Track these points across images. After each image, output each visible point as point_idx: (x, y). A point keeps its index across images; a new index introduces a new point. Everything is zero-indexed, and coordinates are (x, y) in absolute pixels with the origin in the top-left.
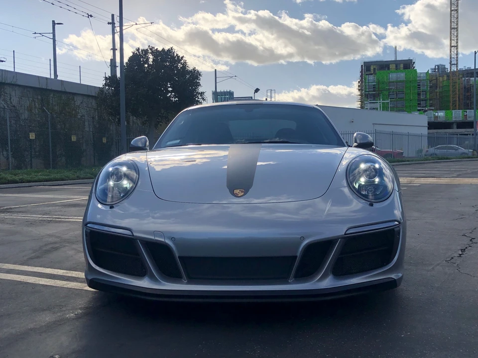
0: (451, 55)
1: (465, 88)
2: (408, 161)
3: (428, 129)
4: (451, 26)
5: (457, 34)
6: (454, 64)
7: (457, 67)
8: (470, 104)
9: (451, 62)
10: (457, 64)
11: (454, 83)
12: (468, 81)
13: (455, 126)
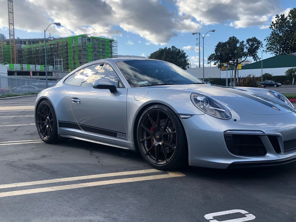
0: (10, 29)
1: (18, 50)
2: (19, 96)
3: (8, 75)
4: (9, 11)
5: (13, 16)
6: (12, 35)
7: (14, 37)
8: (22, 61)
9: (10, 33)
10: (14, 35)
11: (13, 47)
12: (20, 47)
13: (16, 74)
